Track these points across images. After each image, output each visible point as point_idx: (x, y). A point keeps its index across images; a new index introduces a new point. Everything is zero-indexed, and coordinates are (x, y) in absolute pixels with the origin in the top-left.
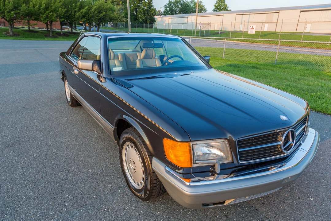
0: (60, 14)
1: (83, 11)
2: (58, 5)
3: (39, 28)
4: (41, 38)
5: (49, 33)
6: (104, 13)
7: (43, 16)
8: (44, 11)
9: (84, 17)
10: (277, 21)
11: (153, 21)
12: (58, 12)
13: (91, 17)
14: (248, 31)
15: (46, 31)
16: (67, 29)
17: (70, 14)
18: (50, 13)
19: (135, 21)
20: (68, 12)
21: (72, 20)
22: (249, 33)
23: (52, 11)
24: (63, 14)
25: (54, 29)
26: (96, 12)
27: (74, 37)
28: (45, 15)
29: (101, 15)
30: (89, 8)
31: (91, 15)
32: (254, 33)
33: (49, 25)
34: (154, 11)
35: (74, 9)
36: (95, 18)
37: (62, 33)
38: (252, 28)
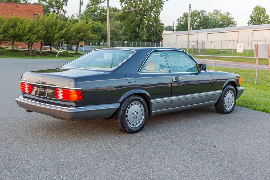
0: (40, 36)
1: (61, 33)
2: (39, 28)
3: (22, 48)
4: (22, 57)
5: (29, 52)
6: (82, 34)
7: (26, 38)
8: (27, 33)
9: (62, 37)
12: (38, 34)
13: (68, 38)
14: (236, 50)
15: (27, 50)
16: (47, 48)
17: (50, 36)
18: (32, 35)
20: (48, 33)
21: (51, 41)
22: (238, 51)
23: (33, 34)
24: (43, 35)
26: (75, 33)
27: (51, 56)
28: (27, 37)
29: (79, 35)
30: (68, 30)
31: (69, 36)
32: (242, 51)
33: (30, 45)
35: (54, 31)
36: (73, 38)
37: (41, 53)
38: (240, 46)
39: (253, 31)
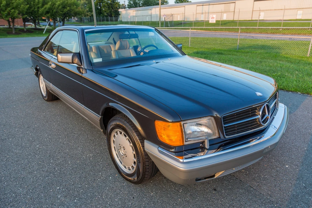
0: (22, 11)
1: (47, 7)
2: (19, 2)
4: (4, 35)
5: (12, 30)
6: (68, 8)
7: (5, 13)
8: (5, 8)
9: (47, 12)
10: (234, 10)
11: (117, 14)
12: (20, 8)
13: (55, 13)
14: (209, 21)
15: (8, 28)
16: (31, 25)
17: (33, 11)
18: (12, 9)
19: (100, 15)
20: (31, 8)
21: (35, 16)
22: (210, 22)
23: (13, 8)
24: (25, 10)
25: (16, 25)
26: (60, 7)
27: (38, 33)
28: (6, 12)
29: (65, 10)
30: (53, 4)
31: (55, 10)
32: (215, 22)
33: (11, 22)
34: (118, 4)
35: (37, 5)
36: (59, 13)
37: (25, 30)
38: (212, 17)
39: (197, 7)
